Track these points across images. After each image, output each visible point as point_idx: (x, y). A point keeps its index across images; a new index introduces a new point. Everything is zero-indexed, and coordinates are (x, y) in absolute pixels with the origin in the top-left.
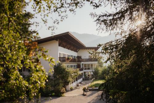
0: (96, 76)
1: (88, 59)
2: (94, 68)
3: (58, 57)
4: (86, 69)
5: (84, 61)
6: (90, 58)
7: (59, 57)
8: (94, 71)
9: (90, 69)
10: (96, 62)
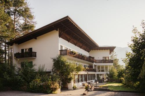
0: (111, 78)
1: (102, 60)
2: (109, 70)
3: (58, 49)
4: (99, 71)
5: (97, 63)
6: (104, 59)
7: (60, 49)
8: (109, 73)
9: (104, 71)
10: (112, 64)
